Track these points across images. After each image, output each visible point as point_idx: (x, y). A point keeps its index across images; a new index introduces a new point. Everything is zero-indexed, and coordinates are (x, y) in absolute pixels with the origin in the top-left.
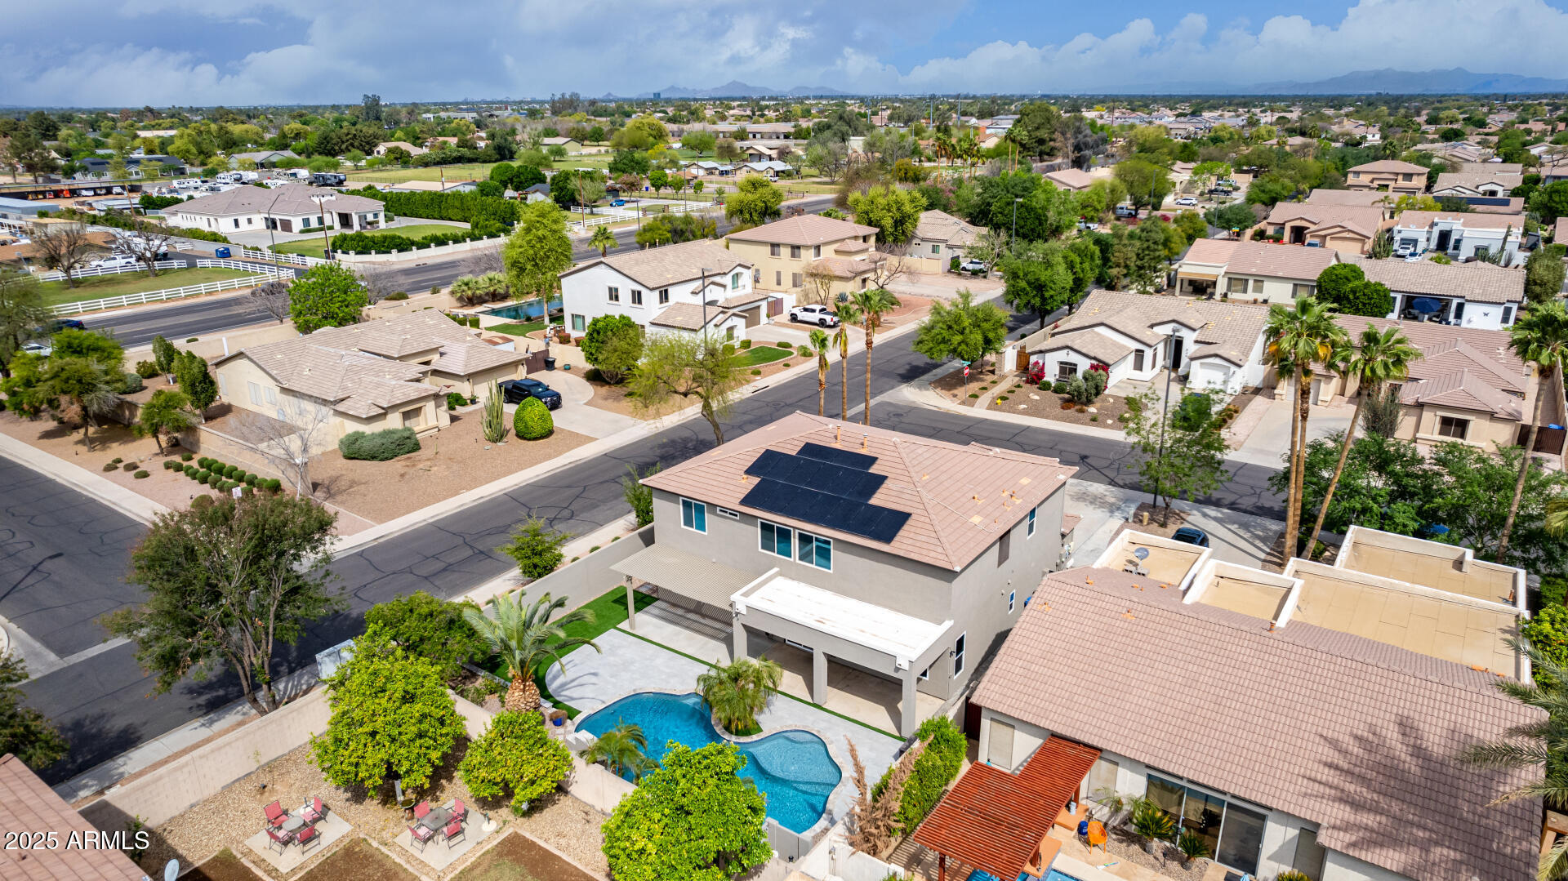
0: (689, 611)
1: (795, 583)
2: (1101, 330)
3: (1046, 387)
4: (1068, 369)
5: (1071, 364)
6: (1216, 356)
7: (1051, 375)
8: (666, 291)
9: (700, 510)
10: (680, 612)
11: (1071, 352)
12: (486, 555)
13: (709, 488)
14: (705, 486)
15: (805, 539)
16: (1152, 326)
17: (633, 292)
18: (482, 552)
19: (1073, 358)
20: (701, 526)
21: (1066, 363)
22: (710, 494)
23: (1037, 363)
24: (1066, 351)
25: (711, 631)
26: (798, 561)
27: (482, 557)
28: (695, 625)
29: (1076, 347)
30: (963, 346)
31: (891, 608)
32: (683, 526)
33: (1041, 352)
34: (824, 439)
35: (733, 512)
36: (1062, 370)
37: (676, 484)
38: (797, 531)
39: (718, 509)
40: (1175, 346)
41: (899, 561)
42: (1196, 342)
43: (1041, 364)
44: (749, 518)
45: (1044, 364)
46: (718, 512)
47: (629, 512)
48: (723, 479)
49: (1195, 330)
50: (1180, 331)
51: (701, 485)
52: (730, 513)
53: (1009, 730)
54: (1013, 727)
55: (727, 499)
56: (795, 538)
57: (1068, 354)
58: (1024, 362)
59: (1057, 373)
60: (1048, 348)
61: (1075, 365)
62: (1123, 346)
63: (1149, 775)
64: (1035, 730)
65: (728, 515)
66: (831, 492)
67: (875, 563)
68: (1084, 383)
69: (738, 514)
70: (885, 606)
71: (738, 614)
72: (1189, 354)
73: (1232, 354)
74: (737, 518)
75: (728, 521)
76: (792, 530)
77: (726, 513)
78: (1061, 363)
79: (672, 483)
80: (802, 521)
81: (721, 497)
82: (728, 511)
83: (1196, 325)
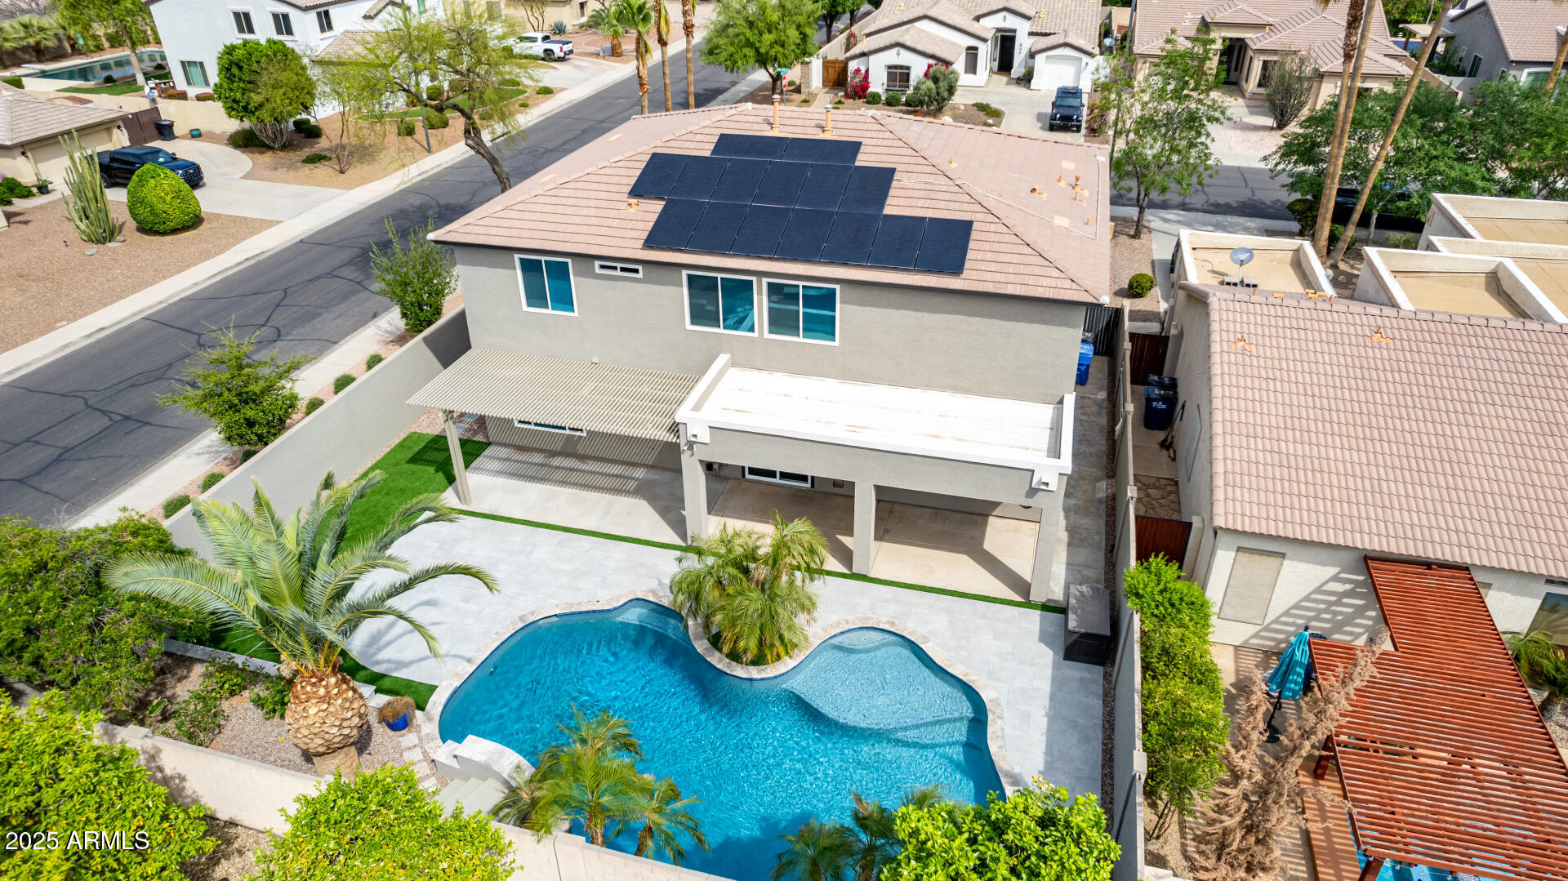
0: (553, 454)
1: (765, 374)
2: (924, 25)
3: (874, 100)
4: (899, 75)
5: (901, 67)
6: (1066, 45)
7: (878, 84)
8: (327, 13)
9: (560, 272)
10: (538, 458)
11: (903, 52)
12: (140, 420)
13: (571, 229)
14: (562, 228)
15: (781, 293)
16: (978, 19)
17: (275, 16)
18: (127, 418)
19: (905, 58)
20: (564, 300)
21: (896, 67)
23: (858, 71)
24: (895, 50)
25: (607, 482)
26: (768, 336)
27: (130, 425)
28: (574, 477)
29: (909, 43)
30: (778, 48)
31: (955, 389)
32: (525, 308)
33: (863, 54)
34: (748, 126)
35: (629, 266)
36: (891, 77)
37: (501, 231)
38: (765, 281)
39: (597, 263)
40: (1006, 42)
41: (975, 304)
42: (1031, 34)
43: (863, 71)
44: (662, 271)
45: (867, 71)
46: (598, 270)
47: (375, 316)
48: (592, 212)
49: (1028, 18)
50: (1011, 22)
51: (552, 227)
52: (623, 269)
53: (1272, 562)
54: (1283, 555)
55: (614, 242)
56: (760, 293)
57: (898, 54)
58: (833, 75)
59: (885, 81)
60: (872, 48)
61: (908, 68)
62: (954, 44)
63: (1548, 594)
64: (1326, 554)
65: (618, 273)
66: (807, 204)
67: (926, 315)
68: (933, 86)
69: (640, 268)
70: (943, 387)
71: (691, 445)
72: (1025, 51)
73: (1080, 43)
74: (640, 275)
75: (620, 283)
76: (754, 279)
77: (615, 268)
78: (890, 67)
79: (494, 231)
80: (777, 260)
81: (600, 240)
82: (619, 265)
83: (1030, 12)
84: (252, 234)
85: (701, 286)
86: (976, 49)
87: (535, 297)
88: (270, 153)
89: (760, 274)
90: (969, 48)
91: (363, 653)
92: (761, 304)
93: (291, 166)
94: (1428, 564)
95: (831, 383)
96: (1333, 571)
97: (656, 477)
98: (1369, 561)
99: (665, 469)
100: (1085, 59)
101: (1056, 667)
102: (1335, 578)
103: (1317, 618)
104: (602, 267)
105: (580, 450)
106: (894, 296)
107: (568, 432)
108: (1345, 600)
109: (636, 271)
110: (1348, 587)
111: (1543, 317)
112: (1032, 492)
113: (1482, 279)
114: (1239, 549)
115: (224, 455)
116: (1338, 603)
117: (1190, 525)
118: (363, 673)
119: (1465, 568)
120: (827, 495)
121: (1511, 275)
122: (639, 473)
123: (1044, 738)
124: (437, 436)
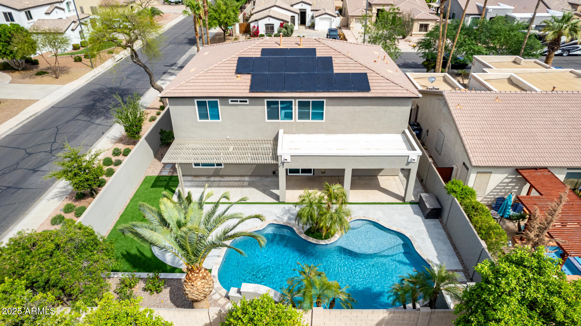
0: (209, 176)
1: (297, 134)
2: (275, 9)
3: (261, 36)
4: (270, 28)
5: (270, 24)
6: (326, 14)
7: (262, 31)
9: (214, 105)
10: (204, 179)
11: (271, 19)
12: (16, 188)
13: (217, 88)
14: (214, 88)
15: (303, 105)
16: (292, 6)
18: (9, 187)
19: (271, 21)
20: (216, 116)
21: (268, 24)
22: (220, 91)
23: (254, 27)
24: (268, 18)
25: (236, 184)
26: (298, 121)
27: (12, 190)
28: (222, 184)
29: (273, 15)
31: (367, 132)
32: (199, 120)
33: (256, 20)
34: (270, 45)
35: (243, 100)
36: (267, 28)
37: (189, 91)
38: (297, 100)
39: (230, 100)
40: (303, 14)
41: (374, 101)
42: (312, 10)
43: (256, 27)
44: (257, 100)
45: (258, 26)
46: (230, 103)
47: (103, 133)
48: (223, 81)
49: (310, 5)
50: (304, 7)
51: (209, 88)
52: (240, 101)
53: (488, 175)
54: (491, 173)
55: (237, 91)
56: (295, 105)
57: (269, 20)
58: (243, 29)
59: (265, 30)
60: (259, 18)
61: (273, 25)
62: (286, 15)
63: (568, 173)
64: (504, 170)
65: (239, 103)
66: (305, 72)
67: (357, 107)
68: (286, 31)
69: (248, 100)
70: (362, 132)
71: (283, 163)
72: (310, 17)
73: (330, 13)
74: (248, 103)
75: (239, 107)
76: (293, 100)
77: (237, 101)
78: (266, 25)
79: (186, 91)
80: (303, 92)
81: (231, 91)
82: (239, 100)
83: (311, 3)
84: (27, 106)
85: (272, 105)
86: (294, 17)
87: (203, 116)
88: (17, 72)
89: (295, 98)
90: (292, 17)
91: (173, 263)
92: (295, 110)
93: (30, 77)
94: (536, 169)
96: (506, 175)
97: (254, 179)
98: (518, 170)
99: (256, 176)
100: (333, 18)
101: (424, 222)
102: (507, 178)
103: (500, 192)
104: (232, 101)
105: (221, 173)
106: (346, 101)
107: (216, 167)
108: (509, 184)
109: (246, 101)
110: (510, 180)
111: (531, 90)
112: (408, 163)
113: (506, 80)
114: (478, 173)
115: (65, 197)
116: (507, 186)
117: (453, 168)
118: (177, 270)
119: (546, 168)
120: (320, 177)
121: (516, 78)
122: (247, 179)
123: (432, 245)
124: (158, 176)
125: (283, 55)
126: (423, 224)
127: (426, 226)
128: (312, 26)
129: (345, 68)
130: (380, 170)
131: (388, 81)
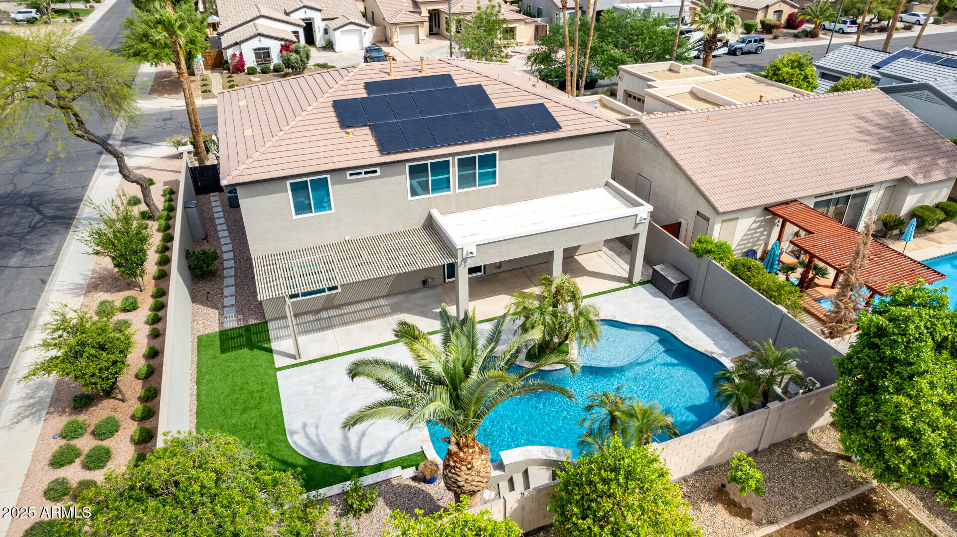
0: (317, 312)
1: (458, 214)
2: (262, 21)
3: (252, 71)
4: (263, 54)
5: (263, 49)
6: (351, 23)
7: (250, 61)
9: (321, 185)
11: (262, 39)
13: (322, 155)
14: (316, 156)
15: (466, 163)
16: (287, 14)
19: (265, 43)
20: (325, 204)
21: (259, 49)
22: (330, 160)
23: (234, 55)
24: (257, 38)
25: (370, 313)
26: (458, 191)
29: (265, 33)
31: (558, 192)
32: (294, 217)
33: (237, 44)
35: (370, 169)
36: (258, 56)
37: (275, 168)
38: (457, 158)
39: (348, 173)
40: (309, 28)
41: (566, 144)
42: (323, 20)
43: (238, 55)
44: (393, 167)
45: (241, 54)
46: (349, 178)
48: (326, 142)
49: (320, 11)
50: (310, 14)
51: (308, 157)
52: (366, 173)
53: (733, 223)
54: (737, 218)
55: (360, 156)
56: (454, 166)
57: (260, 41)
58: (211, 62)
59: (254, 59)
60: (242, 39)
61: (267, 49)
62: (285, 31)
63: (816, 202)
64: (751, 212)
65: (363, 176)
66: (453, 111)
67: (543, 156)
68: (298, 56)
69: (378, 169)
70: (552, 193)
71: (465, 260)
72: (322, 31)
73: (357, 21)
74: (378, 174)
75: (363, 183)
76: (450, 159)
77: (361, 173)
78: (255, 50)
79: (270, 169)
80: (466, 143)
81: (350, 157)
82: (363, 171)
83: (319, 7)
85: (417, 171)
87: (302, 207)
89: (453, 155)
92: (454, 173)
94: (786, 203)
95: (496, 209)
96: (753, 219)
97: (395, 300)
98: (767, 209)
99: (395, 294)
100: (364, 30)
101: (672, 304)
102: (755, 222)
103: (748, 243)
104: (351, 175)
105: (336, 302)
106: (527, 150)
107: (327, 293)
108: (758, 230)
109: (376, 172)
110: (759, 224)
111: (729, 104)
112: (636, 225)
113: (688, 95)
114: (723, 222)
116: (755, 233)
117: (680, 223)
119: (796, 200)
120: (494, 274)
121: (702, 91)
122: (382, 302)
123: (700, 331)
124: (220, 332)
125: (406, 89)
126: (672, 307)
127: (679, 309)
128: (329, 46)
129: (507, 99)
130: (577, 248)
131: (577, 112)
